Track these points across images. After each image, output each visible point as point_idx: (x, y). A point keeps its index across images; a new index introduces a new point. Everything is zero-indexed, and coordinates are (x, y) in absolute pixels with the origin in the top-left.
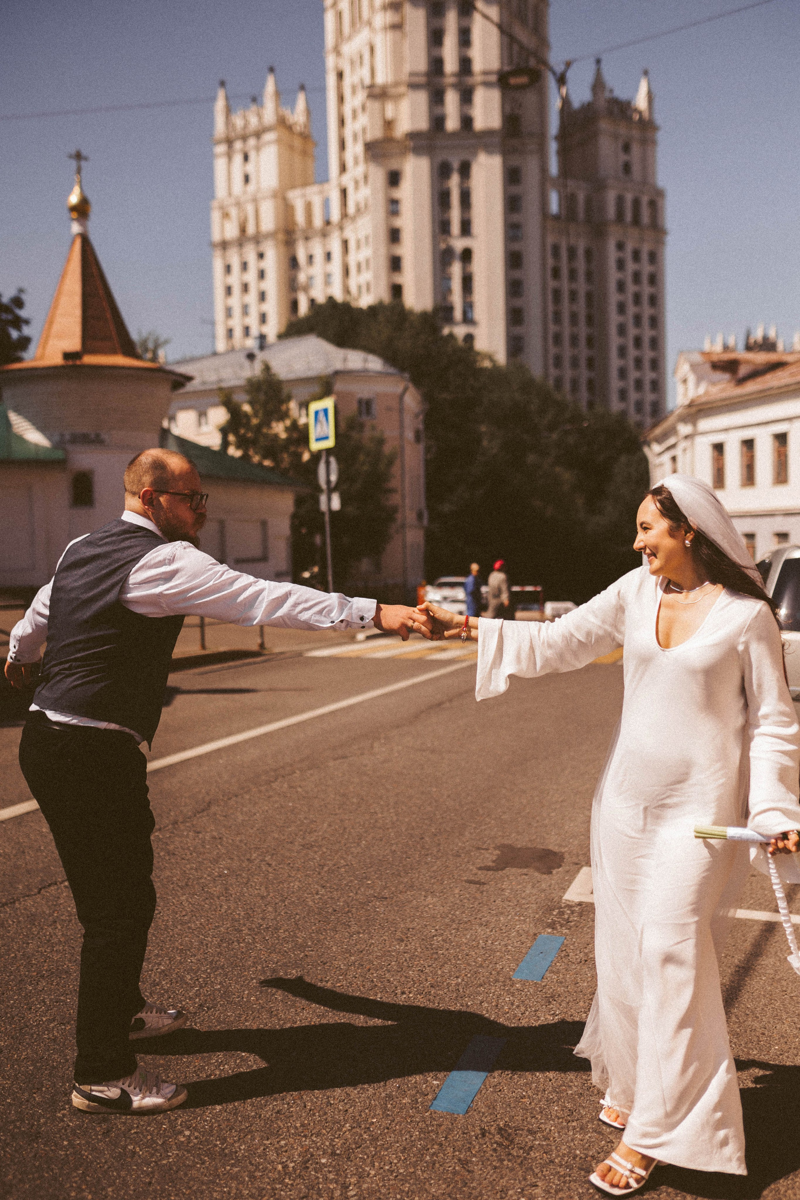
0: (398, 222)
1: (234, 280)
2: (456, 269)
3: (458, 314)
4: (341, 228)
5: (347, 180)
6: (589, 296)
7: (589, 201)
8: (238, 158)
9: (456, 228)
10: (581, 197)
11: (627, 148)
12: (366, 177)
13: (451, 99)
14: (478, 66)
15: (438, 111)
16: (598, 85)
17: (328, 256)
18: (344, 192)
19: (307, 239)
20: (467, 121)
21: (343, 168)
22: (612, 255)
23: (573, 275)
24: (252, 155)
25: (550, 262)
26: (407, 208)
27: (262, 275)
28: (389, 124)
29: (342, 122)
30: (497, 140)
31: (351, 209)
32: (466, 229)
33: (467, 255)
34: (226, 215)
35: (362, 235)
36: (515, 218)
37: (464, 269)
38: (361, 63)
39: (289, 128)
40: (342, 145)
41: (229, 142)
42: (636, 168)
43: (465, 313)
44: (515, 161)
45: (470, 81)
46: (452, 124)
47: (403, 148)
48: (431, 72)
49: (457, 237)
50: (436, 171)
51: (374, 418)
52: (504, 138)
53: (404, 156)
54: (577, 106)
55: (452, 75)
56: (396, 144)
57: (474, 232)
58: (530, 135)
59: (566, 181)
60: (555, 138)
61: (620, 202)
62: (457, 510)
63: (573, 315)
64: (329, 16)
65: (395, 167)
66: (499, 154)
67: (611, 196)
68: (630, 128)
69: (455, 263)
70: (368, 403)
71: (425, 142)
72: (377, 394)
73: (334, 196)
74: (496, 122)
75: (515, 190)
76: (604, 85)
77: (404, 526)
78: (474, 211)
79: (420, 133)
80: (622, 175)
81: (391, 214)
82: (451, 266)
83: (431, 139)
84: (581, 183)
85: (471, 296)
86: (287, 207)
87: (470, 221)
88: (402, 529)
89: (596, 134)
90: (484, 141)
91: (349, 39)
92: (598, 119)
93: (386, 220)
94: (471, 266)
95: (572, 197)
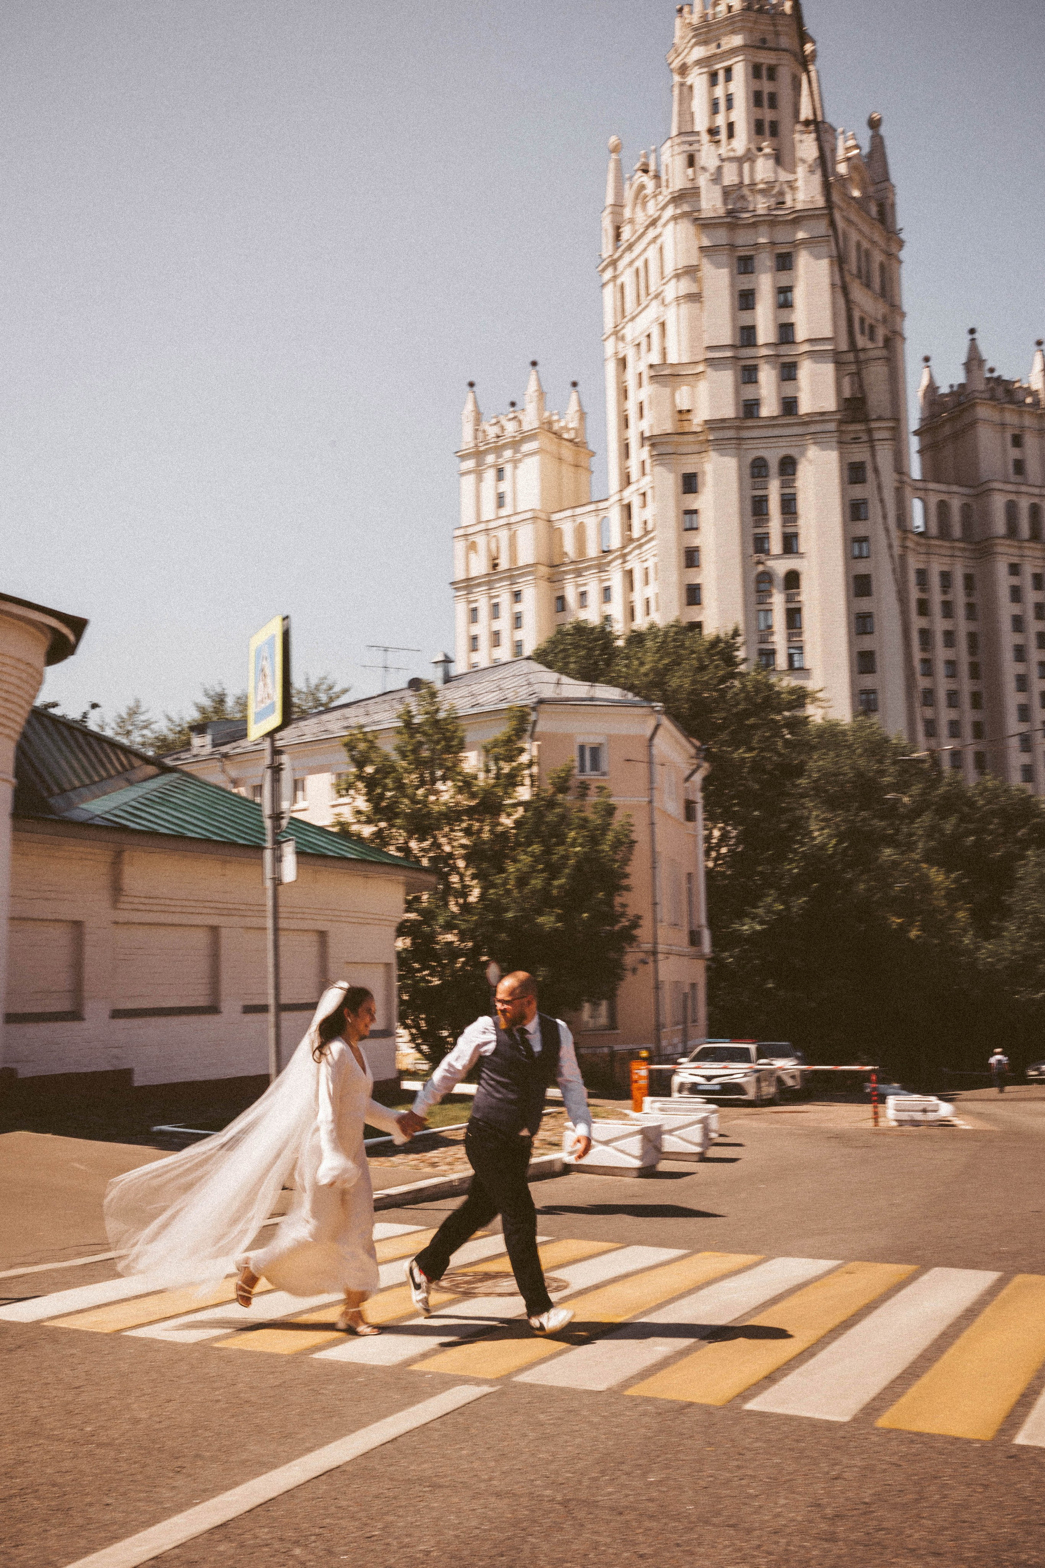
0: (696, 540)
1: (481, 629)
2: (778, 601)
3: (781, 661)
4: (624, 556)
5: (631, 495)
6: (972, 637)
7: (966, 509)
8: (490, 475)
9: (776, 545)
10: (956, 504)
11: (1017, 441)
12: (654, 489)
13: (767, 376)
14: (801, 333)
15: (749, 392)
16: (974, 361)
17: (606, 593)
18: (628, 509)
19: (578, 573)
20: (789, 405)
21: (627, 480)
22: (1004, 581)
23: (948, 609)
24: (508, 468)
25: (914, 594)
26: (707, 520)
27: (517, 621)
28: (683, 415)
29: (625, 422)
30: (832, 426)
31: (637, 532)
32: (790, 544)
33: (792, 580)
34: (472, 547)
35: (650, 564)
36: (861, 529)
37: (789, 599)
38: (649, 347)
39: (558, 435)
40: (626, 451)
41: (478, 455)
42: (1032, 465)
43: (790, 657)
44: (858, 454)
45: (793, 351)
46: (769, 408)
47: (701, 442)
48: (738, 343)
49: (777, 557)
50: (747, 471)
51: (604, 774)
52: (841, 422)
53: (704, 455)
54: (944, 390)
55: (766, 345)
56: (691, 438)
57: (802, 549)
58: (879, 419)
59: (932, 486)
60: (916, 433)
61: (1011, 509)
62: (763, 930)
63: (951, 664)
64: (609, 291)
65: (690, 470)
66: (835, 444)
67: (999, 503)
68: (1021, 414)
69: (775, 591)
70: (595, 751)
71: (731, 434)
72: (610, 737)
73: (615, 516)
74: (829, 403)
75: (858, 491)
76: (981, 362)
77: (654, 953)
78: (801, 522)
79: (723, 420)
80: (1013, 478)
81: (686, 530)
82: (770, 596)
83: (739, 428)
84: (955, 488)
85: (800, 634)
86: (553, 533)
87: (796, 535)
88: (652, 958)
89: (973, 424)
90: (813, 428)
91: (633, 319)
92: (974, 405)
93: (680, 538)
94: (798, 594)
95: (943, 507)
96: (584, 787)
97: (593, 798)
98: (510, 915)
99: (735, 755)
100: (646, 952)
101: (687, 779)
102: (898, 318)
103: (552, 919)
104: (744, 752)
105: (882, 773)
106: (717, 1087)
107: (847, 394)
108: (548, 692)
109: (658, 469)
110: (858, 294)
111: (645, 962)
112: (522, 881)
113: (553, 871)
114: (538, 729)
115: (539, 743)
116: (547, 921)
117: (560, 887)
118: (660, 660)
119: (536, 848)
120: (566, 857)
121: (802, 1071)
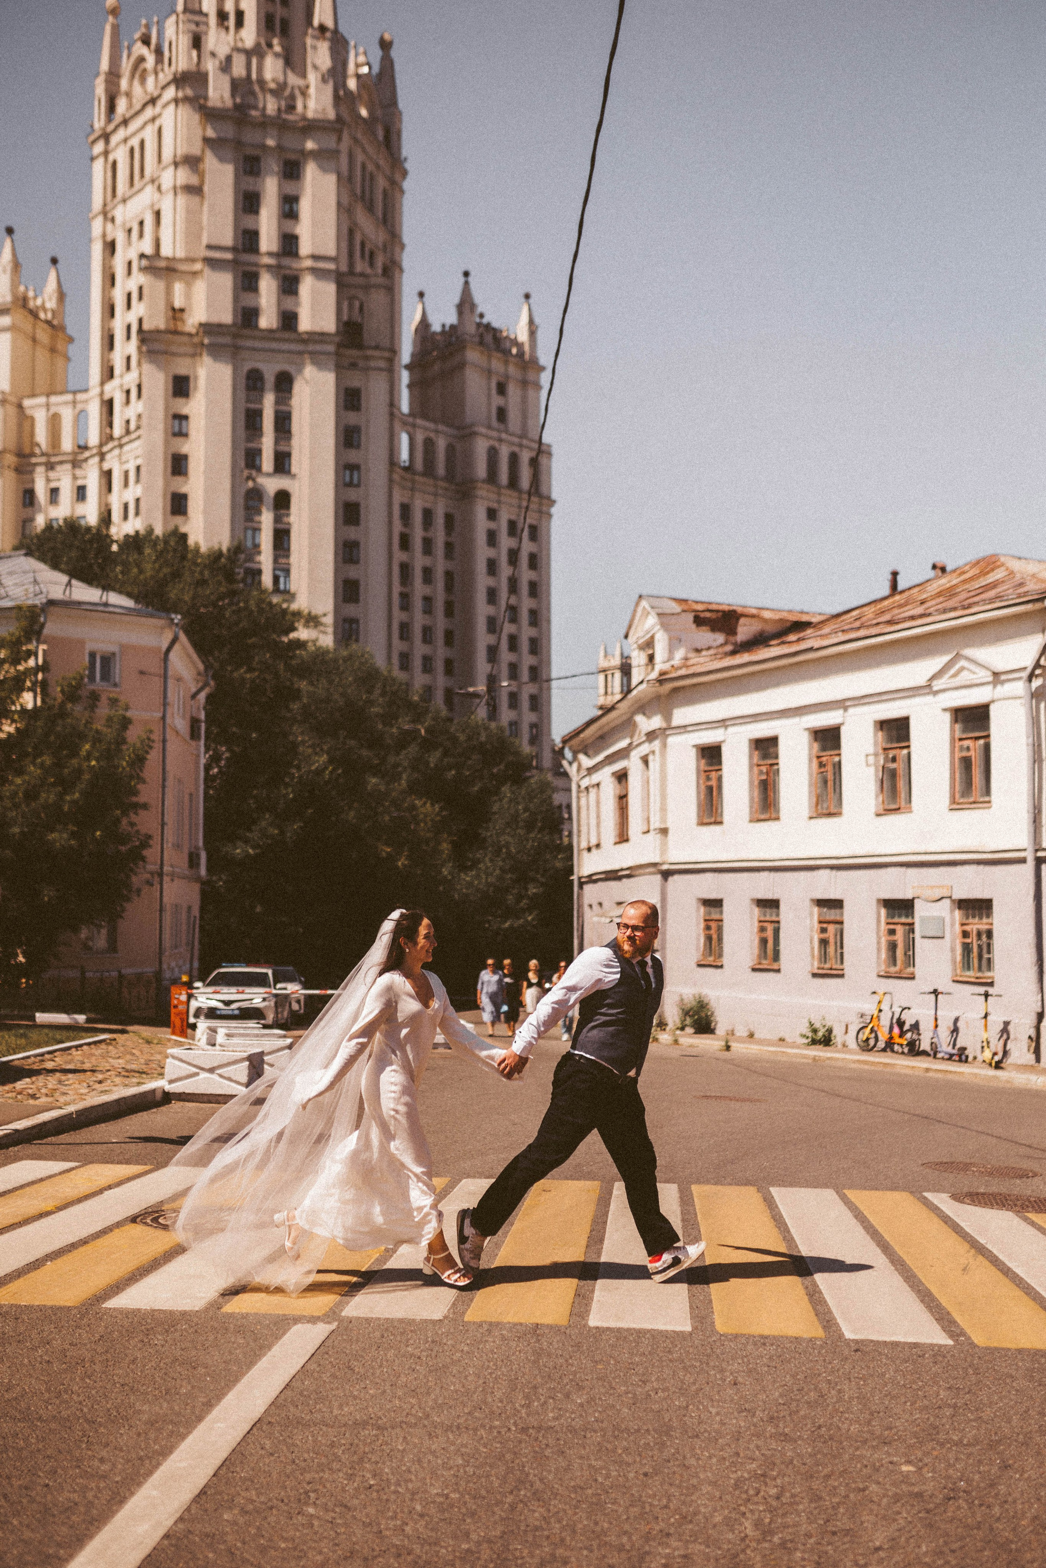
0: (185, 447)
2: (267, 519)
3: (266, 581)
4: (102, 456)
5: (113, 390)
6: (449, 576)
7: (450, 449)
9: (267, 462)
10: (441, 444)
11: (501, 389)
12: (139, 387)
13: (268, 286)
14: (305, 248)
15: (248, 300)
16: (466, 304)
17: (81, 493)
18: (108, 405)
19: (50, 466)
20: (289, 319)
21: (109, 373)
22: (481, 524)
23: (428, 544)
25: (398, 526)
26: (197, 427)
28: (177, 313)
29: (110, 311)
30: (331, 348)
31: (117, 431)
32: (282, 463)
33: (283, 500)
35: (131, 467)
36: (353, 456)
37: (277, 520)
38: (141, 235)
39: (34, 314)
40: (109, 342)
42: (513, 415)
43: (276, 579)
44: (355, 381)
45: (295, 265)
46: (267, 320)
47: (195, 345)
48: (240, 247)
49: (268, 475)
50: (242, 382)
51: (115, 685)
52: (339, 345)
53: (198, 358)
54: (436, 327)
55: (270, 254)
56: (185, 339)
57: (294, 470)
58: (377, 347)
59: (419, 421)
60: (407, 367)
61: (493, 455)
62: (256, 854)
63: (427, 600)
64: (98, 167)
65: (182, 371)
66: (333, 367)
67: (481, 447)
68: (506, 363)
69: (264, 510)
70: (107, 661)
71: (227, 340)
72: (122, 646)
73: (94, 410)
74: (329, 324)
75: (352, 418)
76: (473, 306)
77: (161, 875)
78: (295, 442)
79: (220, 325)
80: (495, 423)
81: (175, 435)
82: (259, 513)
83: (235, 336)
84: (441, 427)
85: (288, 556)
86: (24, 420)
87: (288, 455)
88: (157, 879)
89: (462, 366)
90: (311, 347)
91: (124, 201)
92: (464, 347)
93: (167, 443)
94: (288, 515)
95: (429, 444)
96: (95, 697)
97: (103, 710)
98: (16, 830)
99: (235, 674)
100: (152, 874)
101: (194, 696)
102: (397, 249)
103: (65, 836)
104: (245, 672)
105: (371, 703)
106: (237, 1012)
107: (345, 318)
108: (57, 593)
109: (147, 367)
110: (362, 217)
111: (150, 883)
112: (31, 795)
113: (66, 784)
114: (46, 631)
115: (45, 647)
116: (58, 838)
117: (73, 802)
118: (161, 568)
119: (47, 760)
120: (79, 771)
121: (305, 995)
